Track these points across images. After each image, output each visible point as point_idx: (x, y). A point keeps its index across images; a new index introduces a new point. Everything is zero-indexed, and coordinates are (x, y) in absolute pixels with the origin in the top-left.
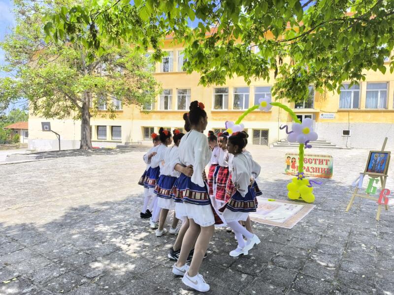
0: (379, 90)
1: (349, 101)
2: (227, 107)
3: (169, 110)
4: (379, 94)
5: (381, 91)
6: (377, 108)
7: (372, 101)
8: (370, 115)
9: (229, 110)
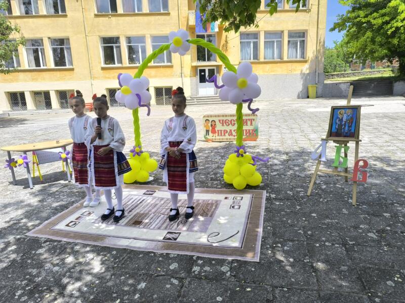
0: (275, 40)
1: (249, 52)
2: (120, 61)
3: (42, 67)
4: (275, 44)
5: (277, 41)
6: (273, 59)
7: (269, 51)
8: (268, 66)
9: (124, 65)
